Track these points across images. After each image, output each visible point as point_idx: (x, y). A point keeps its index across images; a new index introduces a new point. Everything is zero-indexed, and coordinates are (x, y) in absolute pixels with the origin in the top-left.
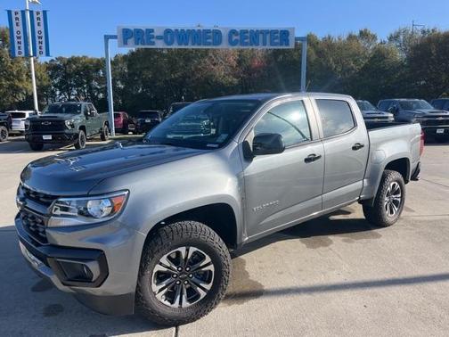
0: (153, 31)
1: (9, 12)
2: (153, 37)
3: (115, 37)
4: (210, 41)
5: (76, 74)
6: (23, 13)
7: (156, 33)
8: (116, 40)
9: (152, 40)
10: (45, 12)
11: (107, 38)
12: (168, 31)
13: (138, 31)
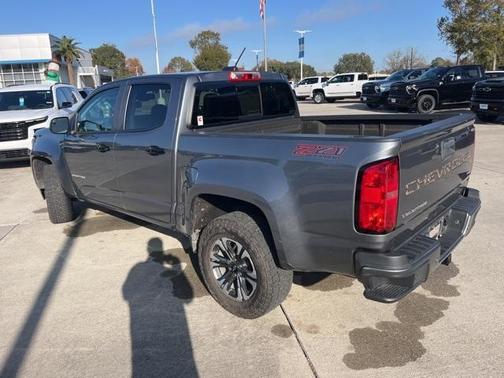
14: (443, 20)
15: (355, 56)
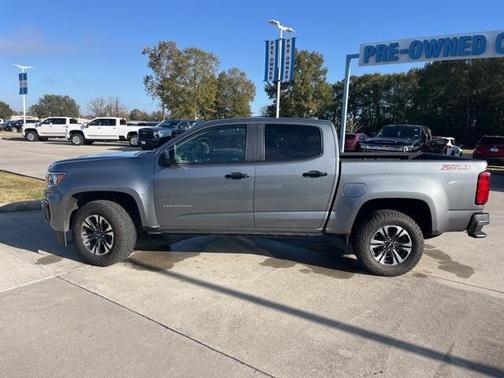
0: (397, 45)
1: (267, 42)
2: (397, 52)
3: (356, 56)
4: (470, 49)
5: (364, 93)
6: (277, 41)
7: (401, 47)
8: (358, 59)
9: (396, 55)
10: (294, 39)
11: (349, 58)
12: (415, 44)
13: (382, 47)
14: (148, 78)
15: (58, 98)
